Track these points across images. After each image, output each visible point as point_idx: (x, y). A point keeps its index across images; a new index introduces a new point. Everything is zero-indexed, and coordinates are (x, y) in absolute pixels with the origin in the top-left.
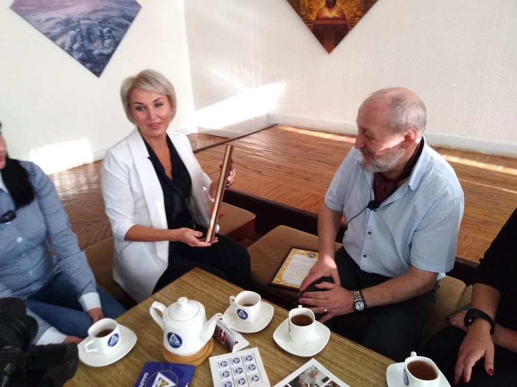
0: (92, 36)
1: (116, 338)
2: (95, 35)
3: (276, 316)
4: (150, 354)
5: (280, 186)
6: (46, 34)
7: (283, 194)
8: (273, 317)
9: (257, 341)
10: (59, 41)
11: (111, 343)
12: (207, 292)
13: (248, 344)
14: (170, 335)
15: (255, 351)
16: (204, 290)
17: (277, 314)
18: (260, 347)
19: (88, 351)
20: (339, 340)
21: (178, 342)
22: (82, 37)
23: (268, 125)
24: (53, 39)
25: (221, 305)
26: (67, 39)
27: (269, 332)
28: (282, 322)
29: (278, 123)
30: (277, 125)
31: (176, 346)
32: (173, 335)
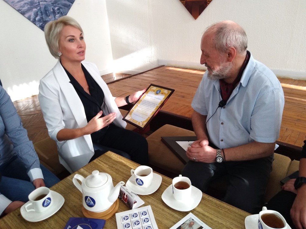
1: (49, 201)
4: (74, 211)
6: (18, 10)
8: (161, 183)
9: (150, 200)
10: (27, 15)
11: (45, 204)
12: (116, 167)
14: (86, 197)
16: (114, 166)
17: (164, 181)
18: (152, 205)
19: (28, 211)
20: (208, 199)
21: (92, 203)
22: (41, 12)
23: (157, 66)
24: (23, 14)
25: (125, 176)
26: (32, 14)
27: (159, 194)
28: (167, 186)
29: (164, 64)
30: (163, 66)
31: (91, 206)
32: (89, 198)
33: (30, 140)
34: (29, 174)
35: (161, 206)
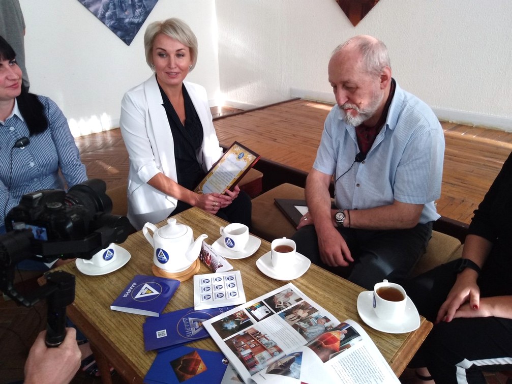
1: (112, 254)
3: (262, 248)
5: (293, 152)
7: (295, 160)
8: (259, 249)
11: (106, 257)
13: (232, 268)
14: (158, 250)
15: (238, 273)
17: (263, 247)
18: (242, 270)
21: (165, 258)
27: (253, 260)
28: (266, 252)
29: (301, 97)
31: (163, 262)
32: (161, 251)
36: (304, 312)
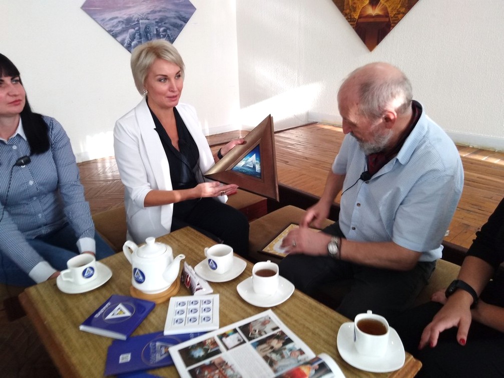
0: (148, 34)
1: (92, 272)
2: (152, 33)
4: (120, 290)
5: (303, 175)
6: (109, 32)
7: (304, 182)
9: (221, 290)
10: (120, 38)
11: (86, 274)
12: (190, 246)
14: (135, 269)
15: (217, 297)
16: (188, 245)
18: (222, 294)
19: (64, 279)
20: (302, 297)
21: (141, 278)
22: (140, 35)
23: (307, 123)
24: (115, 36)
25: (199, 258)
26: (126, 36)
29: (318, 121)
30: (316, 123)
31: (140, 282)
32: (137, 271)
33: (86, 200)
34: (77, 243)
35: (234, 299)
36: (278, 342)
